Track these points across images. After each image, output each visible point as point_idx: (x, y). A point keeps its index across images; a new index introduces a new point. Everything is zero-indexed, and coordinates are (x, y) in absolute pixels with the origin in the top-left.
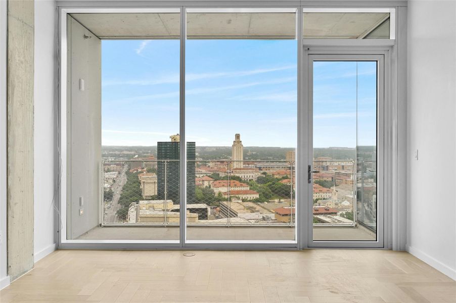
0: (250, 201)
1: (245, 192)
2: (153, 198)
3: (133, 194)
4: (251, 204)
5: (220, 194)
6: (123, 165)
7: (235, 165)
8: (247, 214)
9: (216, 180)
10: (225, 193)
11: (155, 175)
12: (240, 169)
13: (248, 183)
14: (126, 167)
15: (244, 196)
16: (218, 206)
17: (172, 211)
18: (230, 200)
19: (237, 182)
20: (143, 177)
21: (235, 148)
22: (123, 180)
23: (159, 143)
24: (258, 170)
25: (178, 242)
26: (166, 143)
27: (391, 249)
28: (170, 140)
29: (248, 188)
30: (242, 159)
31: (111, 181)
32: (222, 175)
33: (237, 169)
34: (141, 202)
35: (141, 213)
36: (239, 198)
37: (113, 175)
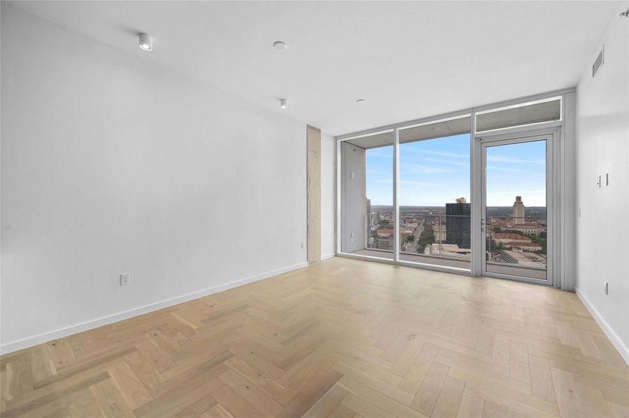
0: (532, 252)
1: (528, 245)
2: (443, 242)
3: (428, 239)
4: (533, 255)
5: (500, 244)
6: (422, 219)
7: (516, 221)
8: (529, 263)
9: (497, 232)
10: (506, 244)
11: (444, 227)
12: (522, 225)
13: (530, 237)
14: (424, 220)
15: (525, 248)
16: (499, 253)
17: (458, 253)
18: (510, 249)
19: (519, 236)
20: (436, 228)
21: (516, 208)
22: (421, 229)
23: (447, 205)
24: (541, 226)
25: (393, 260)
26: (453, 204)
27: (560, 288)
28: (456, 202)
29: (530, 241)
30: (523, 216)
31: (413, 229)
32: (503, 229)
33: (518, 225)
34: (433, 244)
35: (434, 251)
36: (520, 249)
37: (415, 225)
